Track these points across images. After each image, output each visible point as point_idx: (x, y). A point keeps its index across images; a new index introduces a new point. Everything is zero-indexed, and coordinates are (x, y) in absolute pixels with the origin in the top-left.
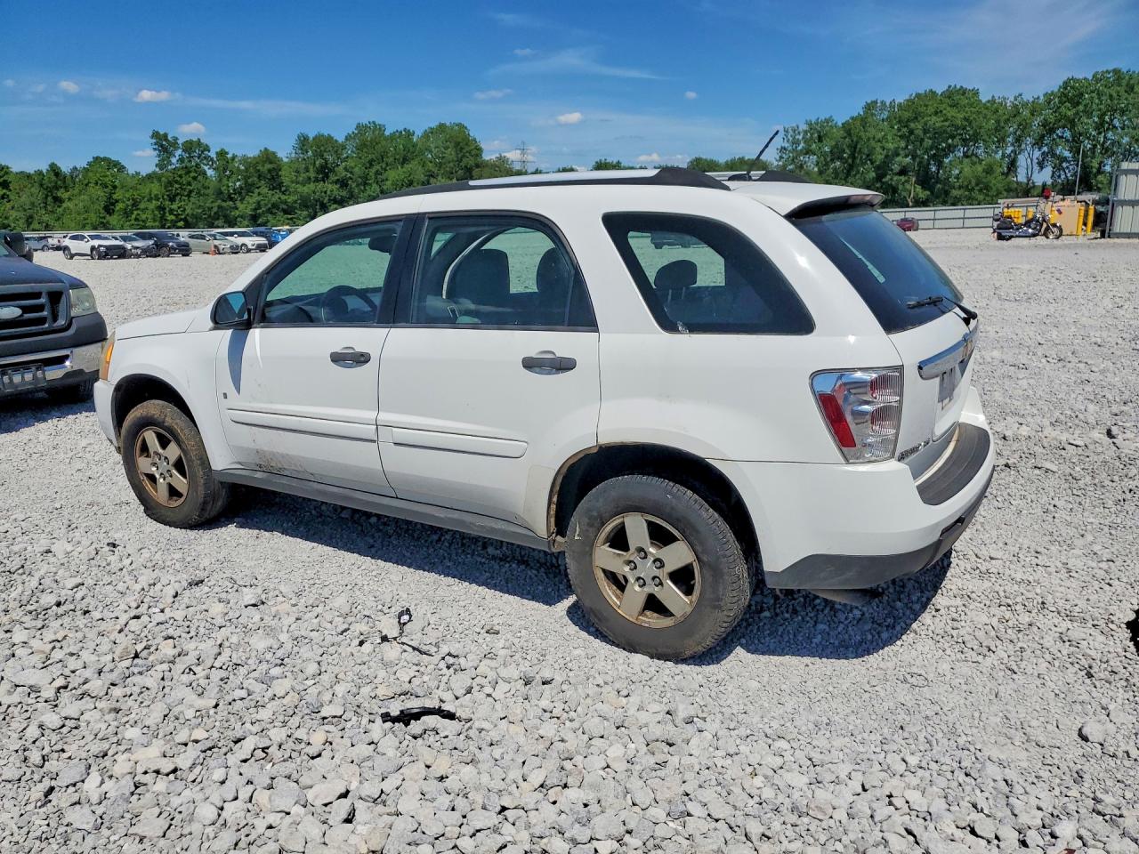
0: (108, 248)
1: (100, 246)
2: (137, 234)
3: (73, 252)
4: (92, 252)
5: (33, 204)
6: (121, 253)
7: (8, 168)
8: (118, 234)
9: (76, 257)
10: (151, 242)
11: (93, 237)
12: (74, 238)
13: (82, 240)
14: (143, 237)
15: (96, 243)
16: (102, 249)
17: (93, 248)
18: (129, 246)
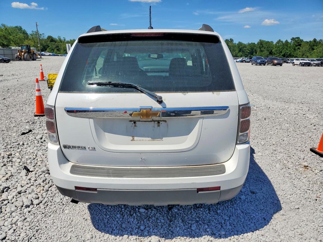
0: (305, 63)
1: (303, 62)
2: (316, 59)
3: (295, 64)
4: (300, 64)
5: (305, 50)
6: (309, 65)
7: (303, 40)
8: (310, 59)
9: (295, 65)
10: (320, 62)
11: (301, 60)
12: (296, 60)
13: (298, 60)
14: (318, 60)
15: (302, 61)
16: (303, 63)
17: (300, 63)
18: (312, 63)
